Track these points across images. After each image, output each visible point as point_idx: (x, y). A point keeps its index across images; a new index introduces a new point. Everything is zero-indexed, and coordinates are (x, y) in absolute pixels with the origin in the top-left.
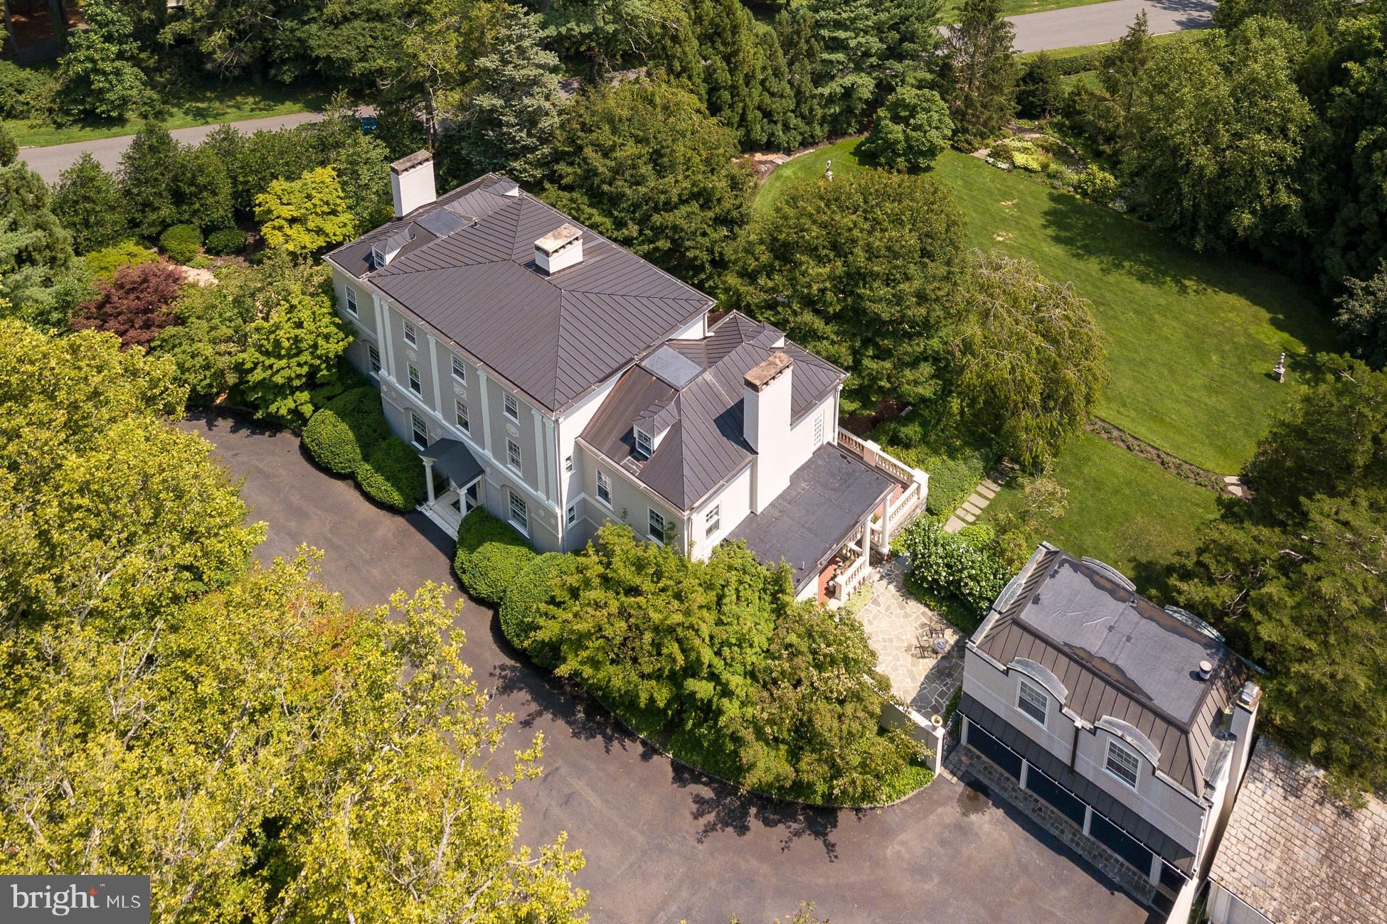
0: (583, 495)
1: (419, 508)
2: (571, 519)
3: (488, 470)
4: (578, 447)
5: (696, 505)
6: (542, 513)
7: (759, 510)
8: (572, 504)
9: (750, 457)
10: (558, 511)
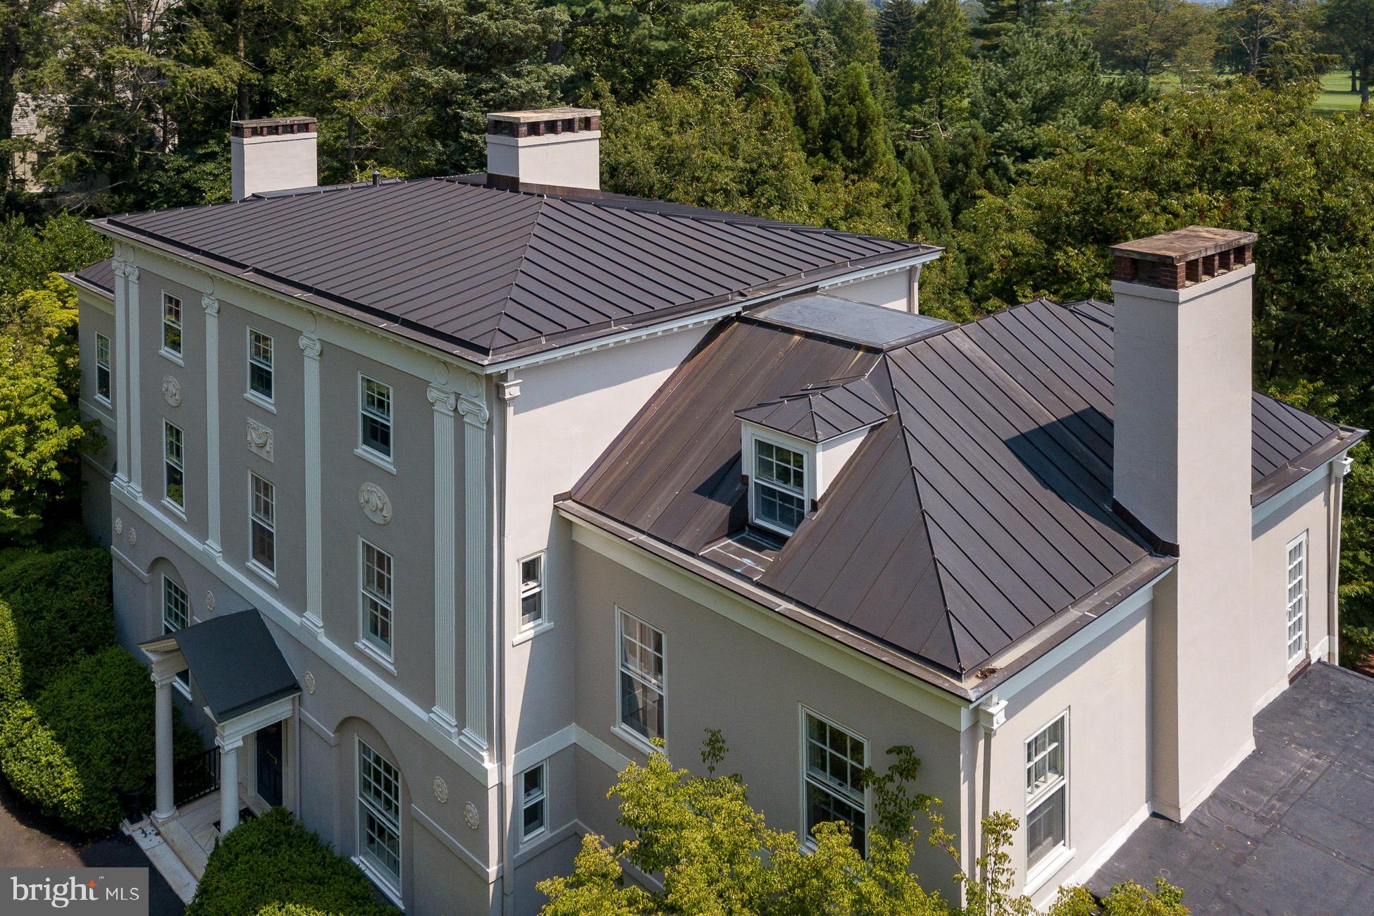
0: (572, 734)
1: (128, 828)
2: (533, 816)
3: (308, 680)
4: (562, 527)
5: (1001, 663)
6: (441, 787)
7: (1187, 806)
8: (540, 752)
9: (1149, 564)
10: (490, 765)
